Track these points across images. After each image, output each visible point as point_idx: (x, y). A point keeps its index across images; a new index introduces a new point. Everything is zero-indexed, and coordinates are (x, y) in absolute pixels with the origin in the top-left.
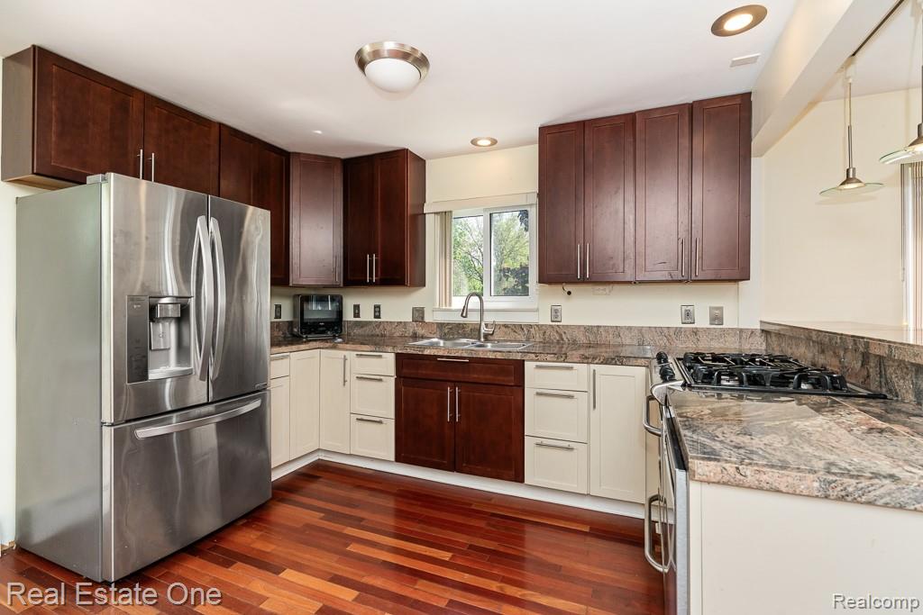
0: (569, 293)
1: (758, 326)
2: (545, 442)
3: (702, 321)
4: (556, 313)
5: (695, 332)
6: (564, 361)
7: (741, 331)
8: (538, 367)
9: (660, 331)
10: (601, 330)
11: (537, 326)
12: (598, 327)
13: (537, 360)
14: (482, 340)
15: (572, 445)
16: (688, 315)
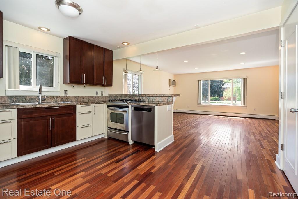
0: (74, 87)
1: (108, 96)
2: (83, 127)
3: (100, 95)
4: (66, 92)
5: (99, 97)
6: (87, 104)
7: (106, 96)
8: (81, 106)
9: (92, 97)
10: (79, 97)
11: (60, 97)
12: (78, 96)
13: (81, 105)
14: (40, 102)
15: (89, 125)
16: (97, 93)
